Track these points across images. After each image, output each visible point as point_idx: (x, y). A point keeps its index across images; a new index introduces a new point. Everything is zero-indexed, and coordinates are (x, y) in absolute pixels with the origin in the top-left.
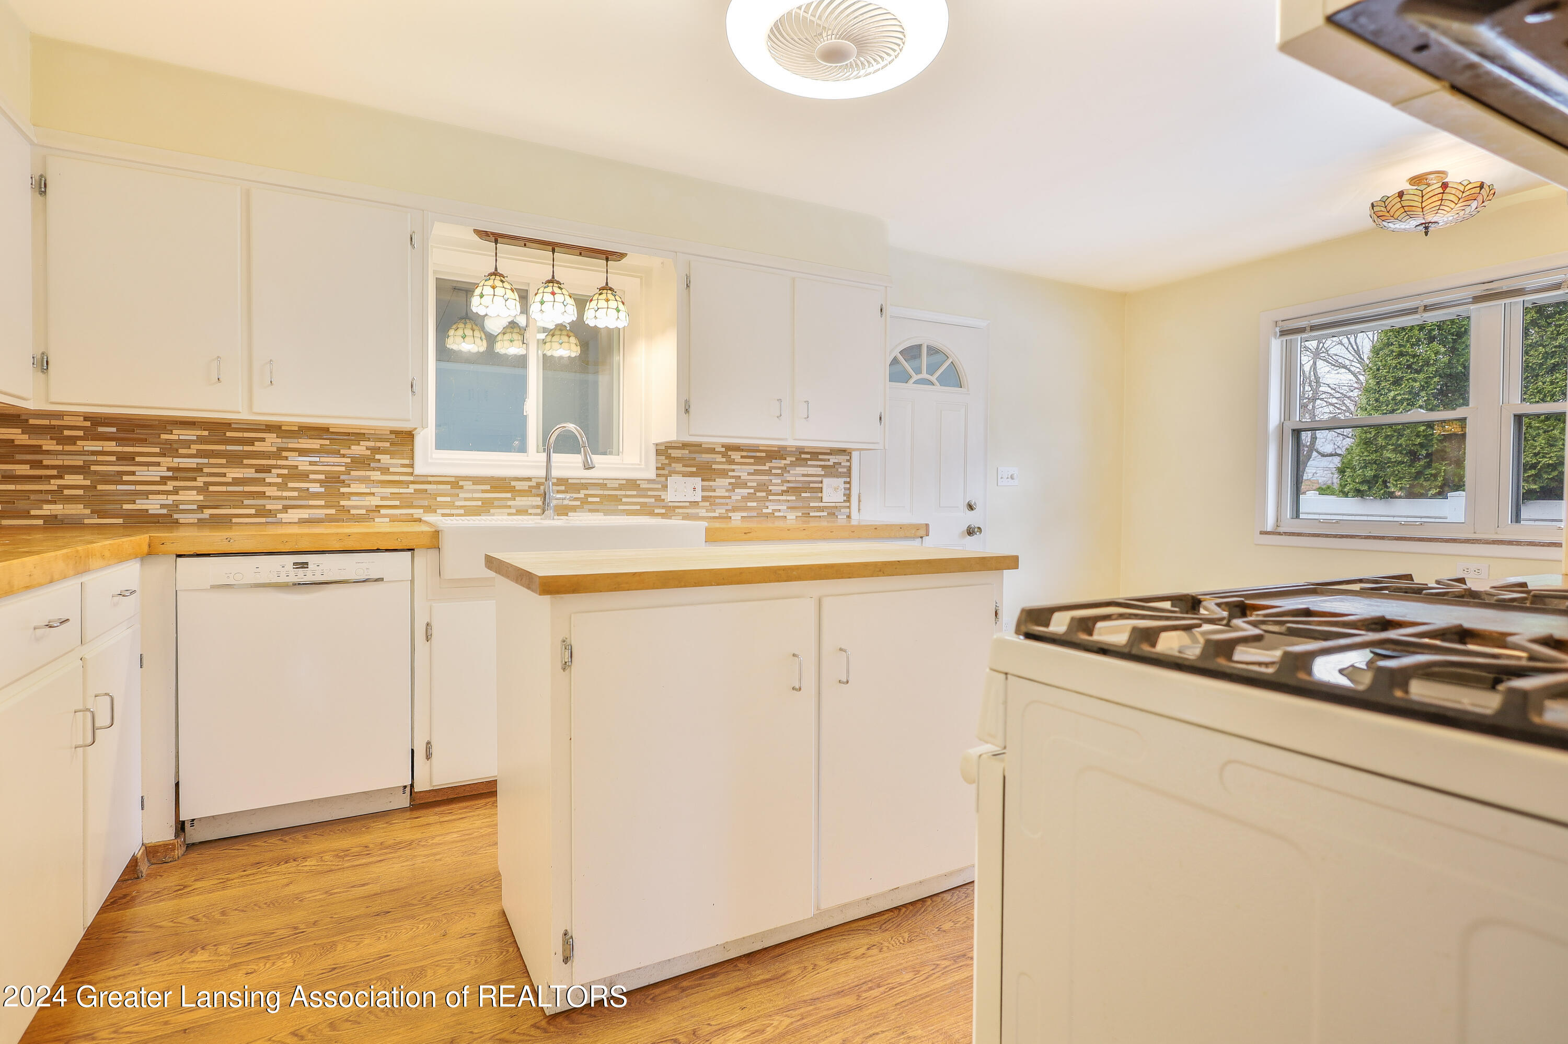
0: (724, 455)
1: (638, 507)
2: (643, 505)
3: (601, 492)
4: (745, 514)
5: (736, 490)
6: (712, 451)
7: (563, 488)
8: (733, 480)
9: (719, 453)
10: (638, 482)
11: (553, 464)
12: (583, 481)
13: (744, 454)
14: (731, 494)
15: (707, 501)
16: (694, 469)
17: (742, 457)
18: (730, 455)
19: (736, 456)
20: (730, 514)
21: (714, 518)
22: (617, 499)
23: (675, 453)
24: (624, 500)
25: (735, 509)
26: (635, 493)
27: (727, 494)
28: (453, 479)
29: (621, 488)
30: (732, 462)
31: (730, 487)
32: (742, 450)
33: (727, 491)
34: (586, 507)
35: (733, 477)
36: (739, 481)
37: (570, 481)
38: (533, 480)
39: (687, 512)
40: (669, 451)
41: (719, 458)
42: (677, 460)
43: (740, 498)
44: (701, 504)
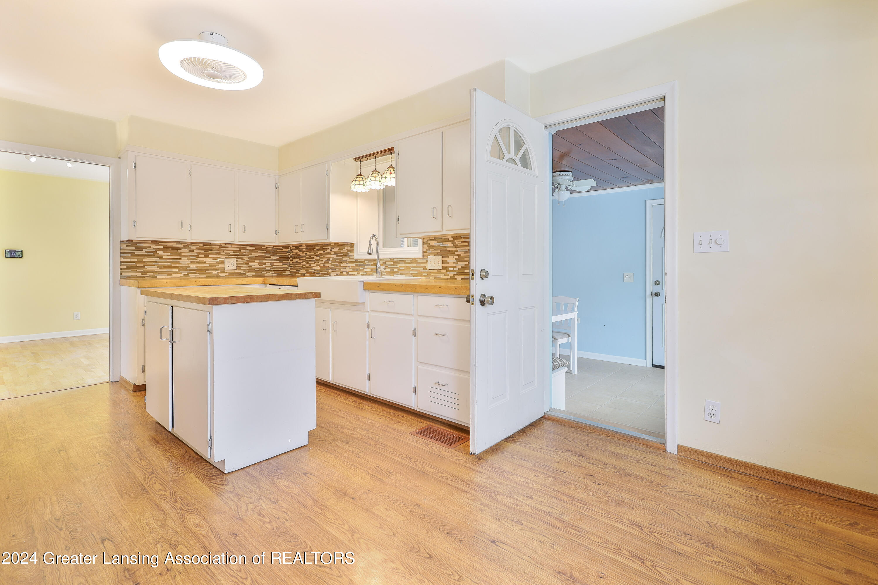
0: (453, 242)
1: (417, 272)
2: (419, 271)
3: (404, 265)
4: (463, 277)
5: (459, 263)
6: (447, 240)
7: (392, 263)
8: (457, 257)
9: (450, 241)
10: (417, 259)
11: (379, 253)
12: (398, 260)
13: (463, 240)
14: (456, 265)
15: (445, 269)
16: (439, 251)
17: (462, 242)
18: (456, 242)
19: (458, 242)
20: (456, 277)
21: (448, 279)
22: (409, 268)
23: (431, 243)
24: (412, 269)
25: (458, 274)
26: (415, 265)
27: (454, 265)
28: (364, 260)
29: (411, 262)
30: (456, 246)
31: (456, 261)
32: (462, 238)
33: (454, 263)
34: (400, 272)
35: (457, 255)
36: (460, 257)
37: (395, 260)
38: (384, 260)
39: (436, 275)
40: (429, 242)
41: (450, 244)
42: (433, 246)
43: (461, 267)
44: (442, 271)
